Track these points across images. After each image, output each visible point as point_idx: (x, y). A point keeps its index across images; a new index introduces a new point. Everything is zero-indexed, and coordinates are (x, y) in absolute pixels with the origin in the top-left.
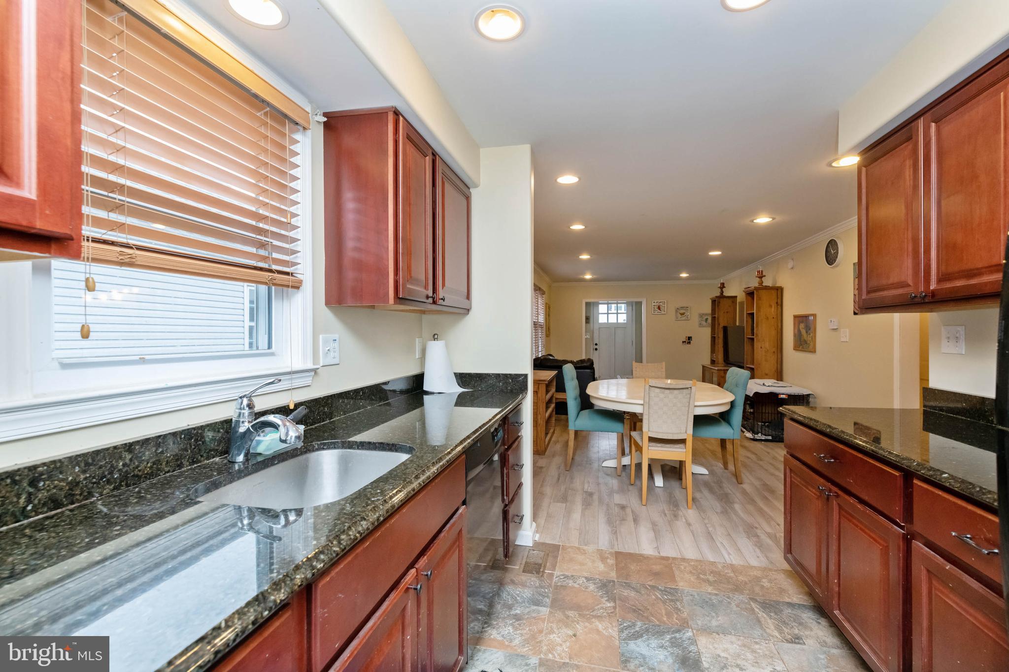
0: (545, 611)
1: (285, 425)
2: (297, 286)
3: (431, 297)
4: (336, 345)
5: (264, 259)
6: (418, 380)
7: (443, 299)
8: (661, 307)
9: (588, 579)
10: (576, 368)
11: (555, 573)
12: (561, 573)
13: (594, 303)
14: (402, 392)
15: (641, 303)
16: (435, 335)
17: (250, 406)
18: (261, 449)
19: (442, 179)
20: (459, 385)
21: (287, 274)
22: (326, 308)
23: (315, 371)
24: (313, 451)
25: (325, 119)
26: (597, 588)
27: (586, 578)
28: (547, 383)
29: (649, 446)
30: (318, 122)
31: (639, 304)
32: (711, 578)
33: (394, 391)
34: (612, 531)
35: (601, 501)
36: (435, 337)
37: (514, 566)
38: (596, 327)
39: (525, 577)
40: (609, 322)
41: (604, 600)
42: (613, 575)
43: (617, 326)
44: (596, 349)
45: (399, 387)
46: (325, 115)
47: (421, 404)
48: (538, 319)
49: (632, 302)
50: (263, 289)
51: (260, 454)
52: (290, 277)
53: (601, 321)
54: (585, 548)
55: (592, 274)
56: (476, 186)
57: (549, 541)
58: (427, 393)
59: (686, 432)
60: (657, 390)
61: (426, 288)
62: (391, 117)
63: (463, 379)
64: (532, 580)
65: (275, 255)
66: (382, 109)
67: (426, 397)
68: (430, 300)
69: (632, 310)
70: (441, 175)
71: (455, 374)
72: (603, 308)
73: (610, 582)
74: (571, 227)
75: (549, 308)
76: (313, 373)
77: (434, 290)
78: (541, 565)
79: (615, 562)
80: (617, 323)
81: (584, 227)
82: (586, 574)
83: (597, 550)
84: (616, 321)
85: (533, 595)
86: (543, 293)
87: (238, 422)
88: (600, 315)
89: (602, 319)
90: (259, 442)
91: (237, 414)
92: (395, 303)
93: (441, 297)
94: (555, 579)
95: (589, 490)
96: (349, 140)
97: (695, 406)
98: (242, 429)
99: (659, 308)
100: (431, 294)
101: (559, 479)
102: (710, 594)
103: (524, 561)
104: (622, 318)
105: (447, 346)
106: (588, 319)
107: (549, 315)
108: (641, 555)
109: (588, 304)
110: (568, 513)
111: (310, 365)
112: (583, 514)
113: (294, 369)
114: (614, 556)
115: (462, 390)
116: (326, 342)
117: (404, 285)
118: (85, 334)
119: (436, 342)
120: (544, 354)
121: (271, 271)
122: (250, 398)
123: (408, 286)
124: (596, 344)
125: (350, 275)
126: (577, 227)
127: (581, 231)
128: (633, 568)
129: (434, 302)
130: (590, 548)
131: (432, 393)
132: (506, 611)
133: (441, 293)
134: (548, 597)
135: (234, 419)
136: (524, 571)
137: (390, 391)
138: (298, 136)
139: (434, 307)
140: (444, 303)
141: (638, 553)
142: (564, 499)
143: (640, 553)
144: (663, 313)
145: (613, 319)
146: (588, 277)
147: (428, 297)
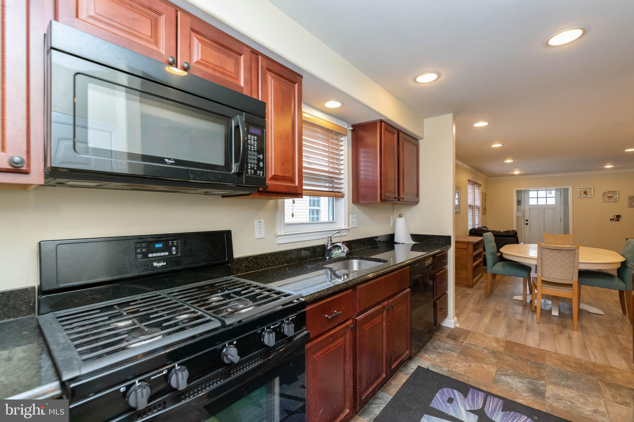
0: (455, 354)
1: (343, 247)
2: (343, 196)
3: (397, 198)
4: (356, 219)
5: (331, 187)
6: (392, 236)
7: (403, 199)
8: (587, 192)
9: (484, 348)
10: (495, 236)
11: (465, 342)
12: (469, 342)
13: (524, 191)
14: (383, 242)
15: (567, 189)
16: (400, 215)
17: (331, 240)
18: (333, 256)
19: (403, 141)
20: (413, 240)
21: (340, 192)
22: (353, 204)
23: (349, 229)
24: (350, 259)
25: (352, 128)
26: (489, 352)
27: (483, 347)
28: (474, 244)
29: (542, 286)
30: (350, 130)
31: (566, 190)
32: (573, 365)
33: (380, 241)
34: (508, 331)
35: (506, 316)
36: (400, 216)
37: (442, 334)
38: (527, 208)
39: (447, 340)
40: (539, 204)
41: (492, 358)
42: (502, 349)
43: (545, 208)
44: (527, 224)
45: (382, 239)
46: (352, 126)
47: (393, 248)
48: (475, 203)
49: (560, 189)
50: (331, 198)
51: (333, 258)
52: (341, 194)
53: (531, 203)
54: (487, 335)
55: (519, 171)
56: (421, 139)
57: (464, 328)
58: (396, 243)
59: (573, 280)
60: (548, 251)
61: (394, 194)
62: (378, 124)
63: (414, 237)
64: (452, 342)
65: (335, 186)
66: (374, 121)
67: (395, 245)
68: (397, 199)
69: (561, 194)
70: (402, 139)
71: (411, 234)
72: (532, 194)
73: (499, 352)
74: (492, 146)
75: (485, 195)
76: (348, 231)
77: (399, 195)
78: (457, 337)
79: (505, 344)
80: (546, 205)
81: (502, 145)
82: (484, 346)
83: (495, 337)
84: (545, 203)
85: (450, 347)
86: (480, 185)
87: (327, 245)
88: (530, 199)
89: (532, 202)
90: (333, 254)
91: (327, 243)
92: (380, 202)
93: (402, 197)
94: (464, 344)
95: (499, 310)
96: (361, 133)
97: (579, 263)
98: (329, 248)
99: (585, 193)
100: (397, 197)
101: (479, 302)
102: (568, 371)
103: (448, 334)
104: (552, 201)
105: (406, 220)
106: (519, 202)
107: (485, 200)
108: (525, 345)
109: (519, 192)
110: (481, 319)
111: (347, 227)
112: (491, 320)
113: (342, 229)
114: (505, 342)
115: (414, 243)
116: (352, 218)
117: (384, 194)
118: (293, 215)
119: (401, 218)
120: (479, 227)
121: (335, 192)
122: (330, 237)
123: (386, 194)
124: (527, 220)
125: (362, 190)
126: (497, 145)
127: (500, 147)
128: (516, 349)
129: (399, 200)
130: (491, 336)
131: (399, 243)
132: (434, 350)
133: (402, 195)
134: (458, 349)
135: (326, 245)
136: (446, 337)
137: (379, 241)
138: (342, 139)
139: (398, 202)
140: (403, 200)
141: (523, 344)
142: (480, 311)
143: (525, 344)
144: (589, 196)
145: (542, 202)
146: (517, 172)
147: (395, 198)
